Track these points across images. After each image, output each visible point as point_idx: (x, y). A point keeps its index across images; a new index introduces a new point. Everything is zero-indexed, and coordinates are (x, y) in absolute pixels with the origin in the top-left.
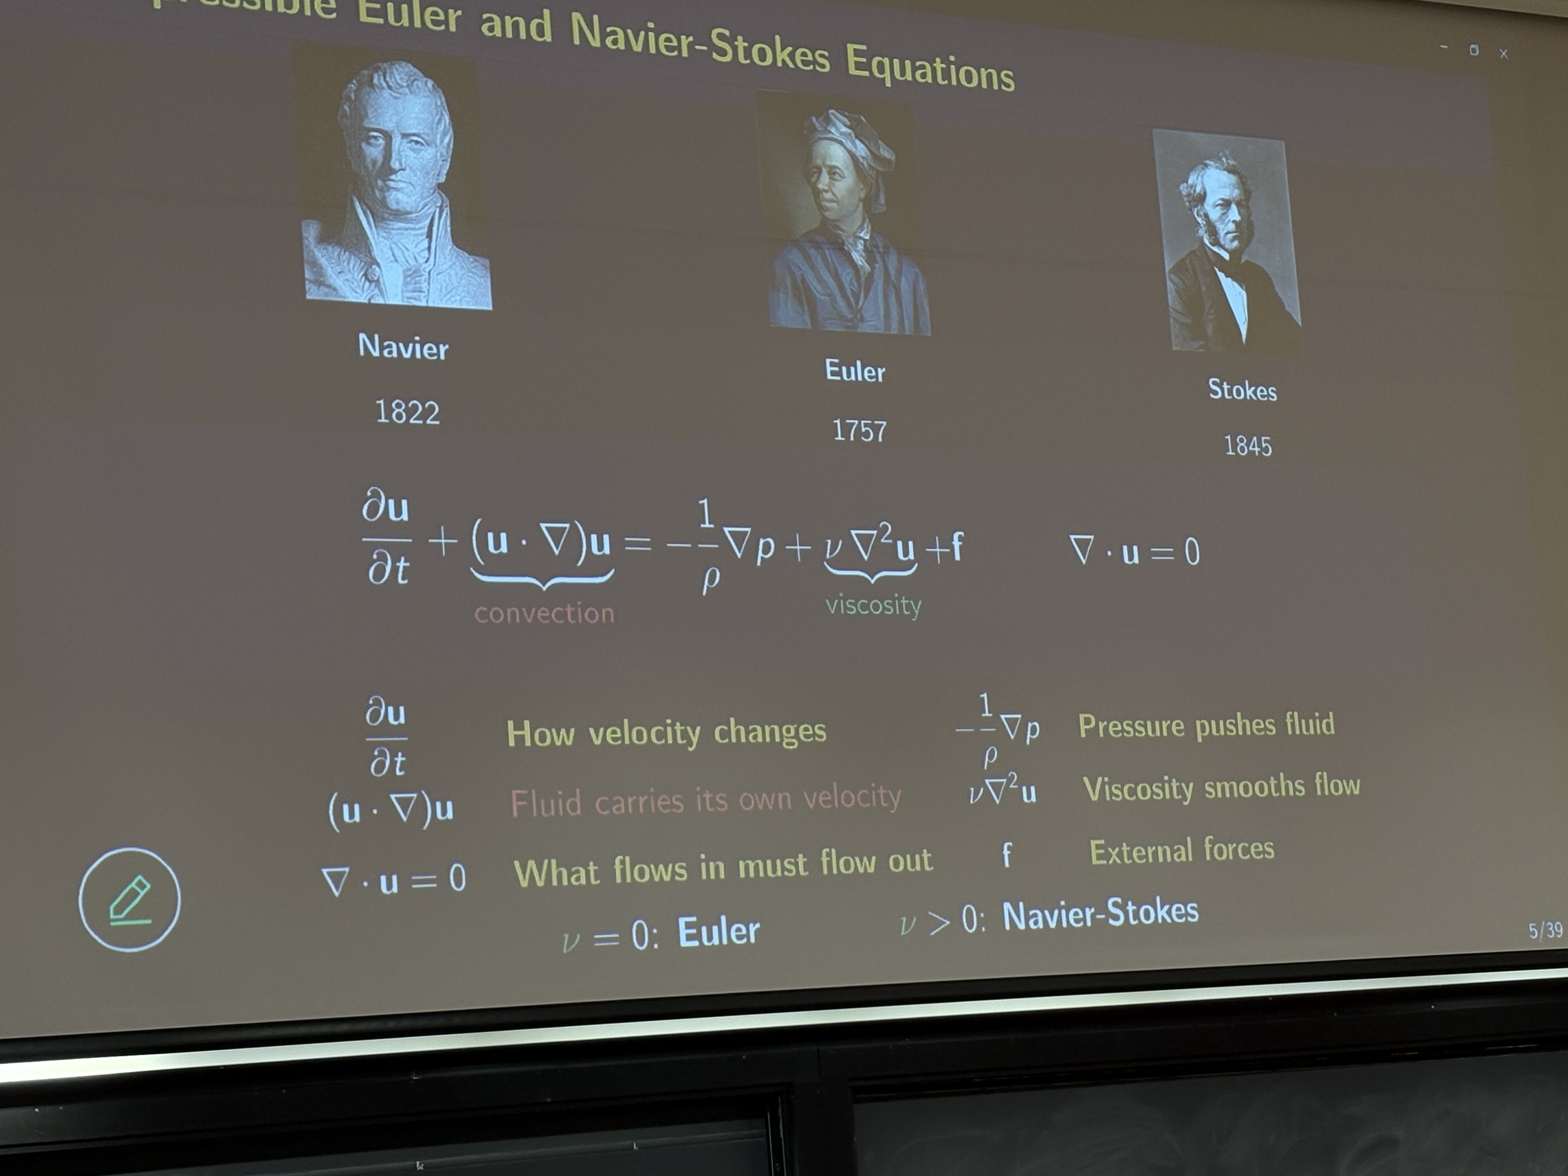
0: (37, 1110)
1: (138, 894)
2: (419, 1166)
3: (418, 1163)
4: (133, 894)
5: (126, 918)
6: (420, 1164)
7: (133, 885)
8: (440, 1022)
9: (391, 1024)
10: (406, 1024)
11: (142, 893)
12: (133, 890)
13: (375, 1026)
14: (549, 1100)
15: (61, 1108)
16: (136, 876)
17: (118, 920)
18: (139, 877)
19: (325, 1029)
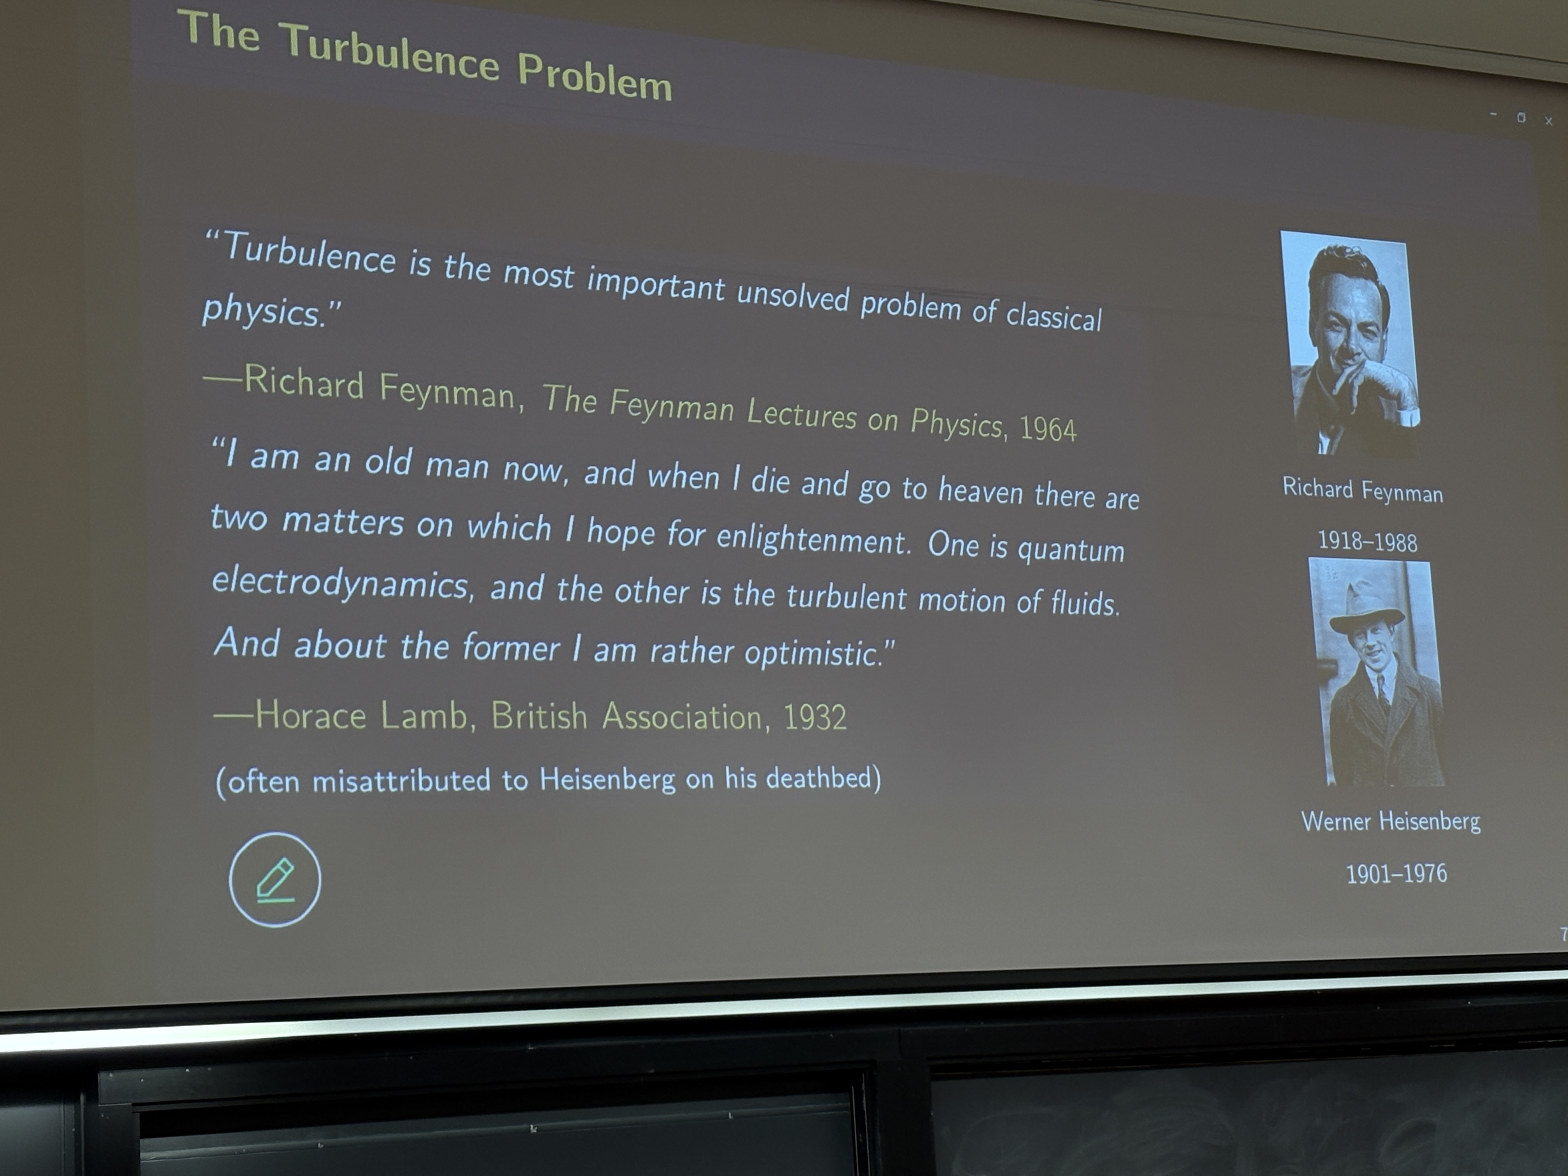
0: (187, 1070)
1: (283, 875)
2: (533, 1130)
3: (532, 1126)
4: (278, 875)
5: (272, 897)
6: (534, 1127)
7: (278, 866)
8: (555, 997)
10: (524, 998)
11: (287, 874)
12: (278, 871)
14: (652, 1071)
15: (209, 1069)
16: (280, 859)
17: (264, 898)
18: (284, 860)
19: (450, 1002)
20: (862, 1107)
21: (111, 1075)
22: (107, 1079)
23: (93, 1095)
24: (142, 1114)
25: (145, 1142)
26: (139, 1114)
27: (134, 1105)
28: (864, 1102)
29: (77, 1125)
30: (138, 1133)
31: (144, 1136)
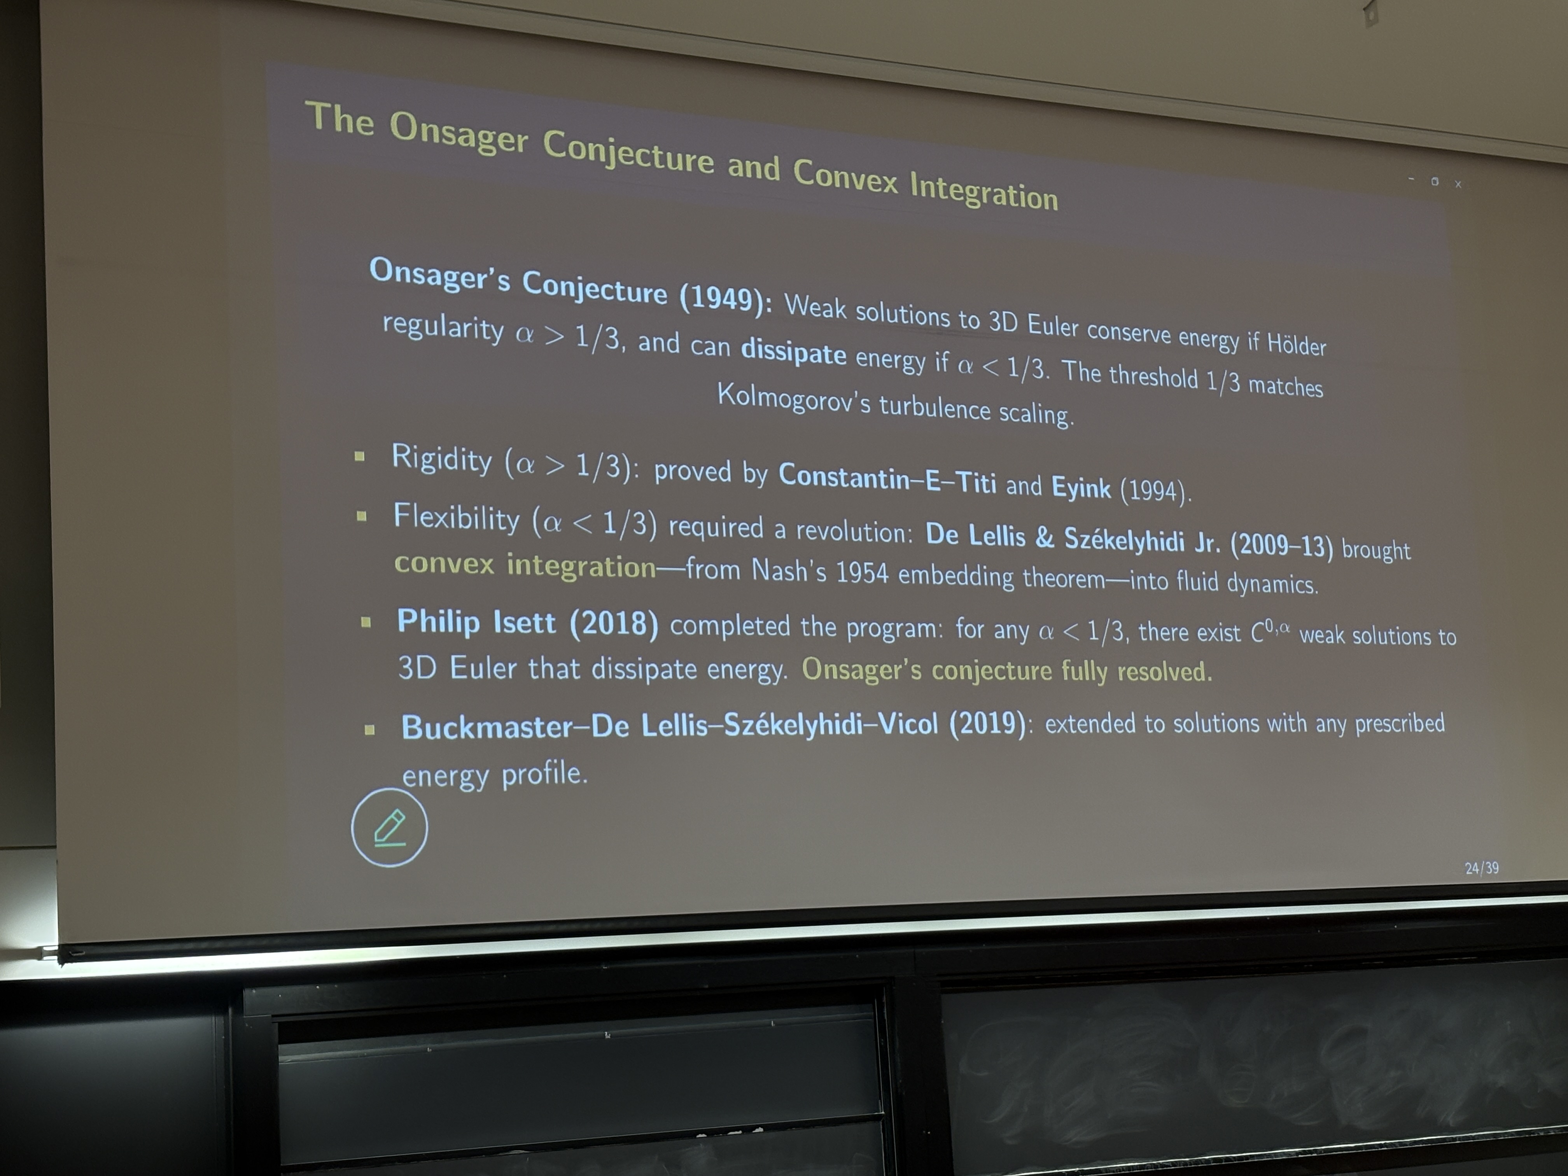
0: (318, 987)
1: (396, 823)
2: (607, 1036)
3: (606, 1033)
4: (392, 823)
5: (387, 841)
6: (608, 1034)
7: (392, 816)
8: (624, 925)
9: (587, 926)
10: (598, 926)
11: (399, 823)
12: (392, 819)
13: (574, 927)
14: (707, 986)
15: (336, 986)
16: (394, 809)
17: (381, 843)
18: (397, 811)
19: (536, 929)
20: (884, 1017)
21: (254, 991)
22: (251, 995)
23: (239, 1008)
24: (280, 1023)
25: (282, 1047)
26: (277, 1024)
27: (273, 1016)
28: (885, 1012)
29: (226, 1034)
30: (276, 1040)
31: (282, 1042)
